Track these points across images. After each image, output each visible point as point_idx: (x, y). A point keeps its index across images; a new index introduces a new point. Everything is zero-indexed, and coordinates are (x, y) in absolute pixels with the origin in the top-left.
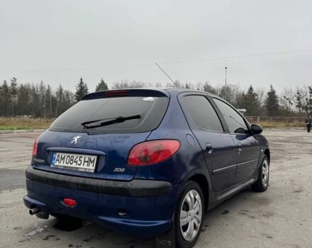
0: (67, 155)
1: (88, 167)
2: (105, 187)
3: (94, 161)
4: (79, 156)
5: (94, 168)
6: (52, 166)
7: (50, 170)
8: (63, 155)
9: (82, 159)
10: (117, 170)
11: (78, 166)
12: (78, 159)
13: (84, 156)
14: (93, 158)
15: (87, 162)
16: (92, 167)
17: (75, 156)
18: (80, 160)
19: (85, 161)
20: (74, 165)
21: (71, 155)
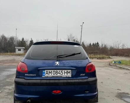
0: (53, 71)
1: (67, 75)
2: (79, 82)
3: (70, 72)
4: (61, 70)
5: (71, 75)
6: (43, 77)
7: (42, 79)
8: (50, 71)
9: (63, 72)
10: (81, 75)
11: (61, 75)
12: (60, 72)
13: (64, 71)
14: (69, 71)
15: (67, 73)
16: (69, 75)
17: (58, 71)
18: (62, 72)
19: (65, 73)
20: (59, 75)
21: (55, 71)
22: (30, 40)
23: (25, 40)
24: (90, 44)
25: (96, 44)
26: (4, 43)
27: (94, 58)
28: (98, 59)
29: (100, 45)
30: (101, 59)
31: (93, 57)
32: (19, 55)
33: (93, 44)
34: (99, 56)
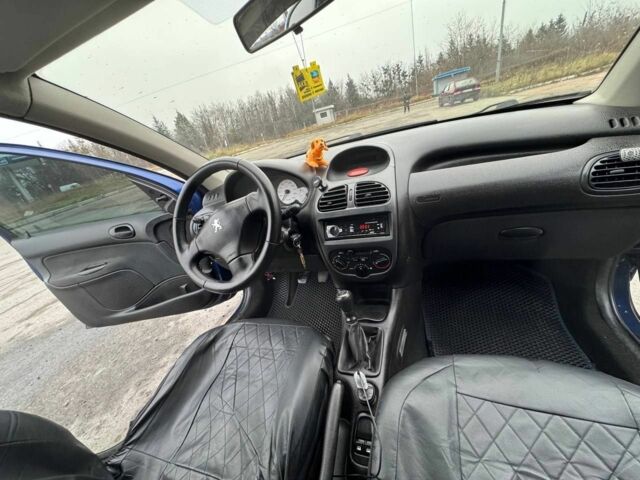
22: (346, 80)
23: (334, 84)
24: (531, 31)
25: (552, 25)
26: (296, 107)
27: (561, 77)
28: (579, 76)
29: (572, 25)
30: (595, 73)
31: (559, 73)
32: (325, 127)
33: (542, 29)
34: (583, 63)
